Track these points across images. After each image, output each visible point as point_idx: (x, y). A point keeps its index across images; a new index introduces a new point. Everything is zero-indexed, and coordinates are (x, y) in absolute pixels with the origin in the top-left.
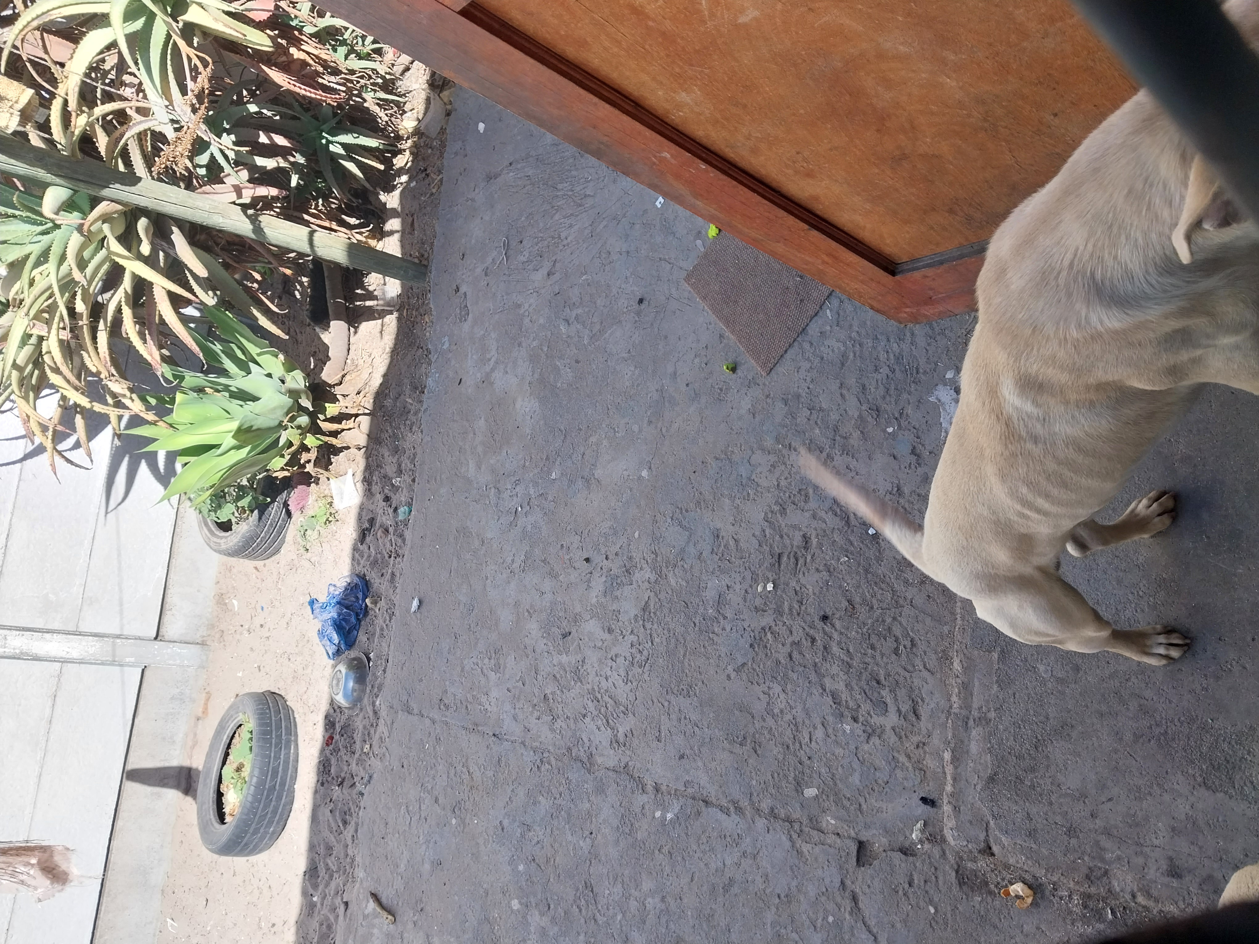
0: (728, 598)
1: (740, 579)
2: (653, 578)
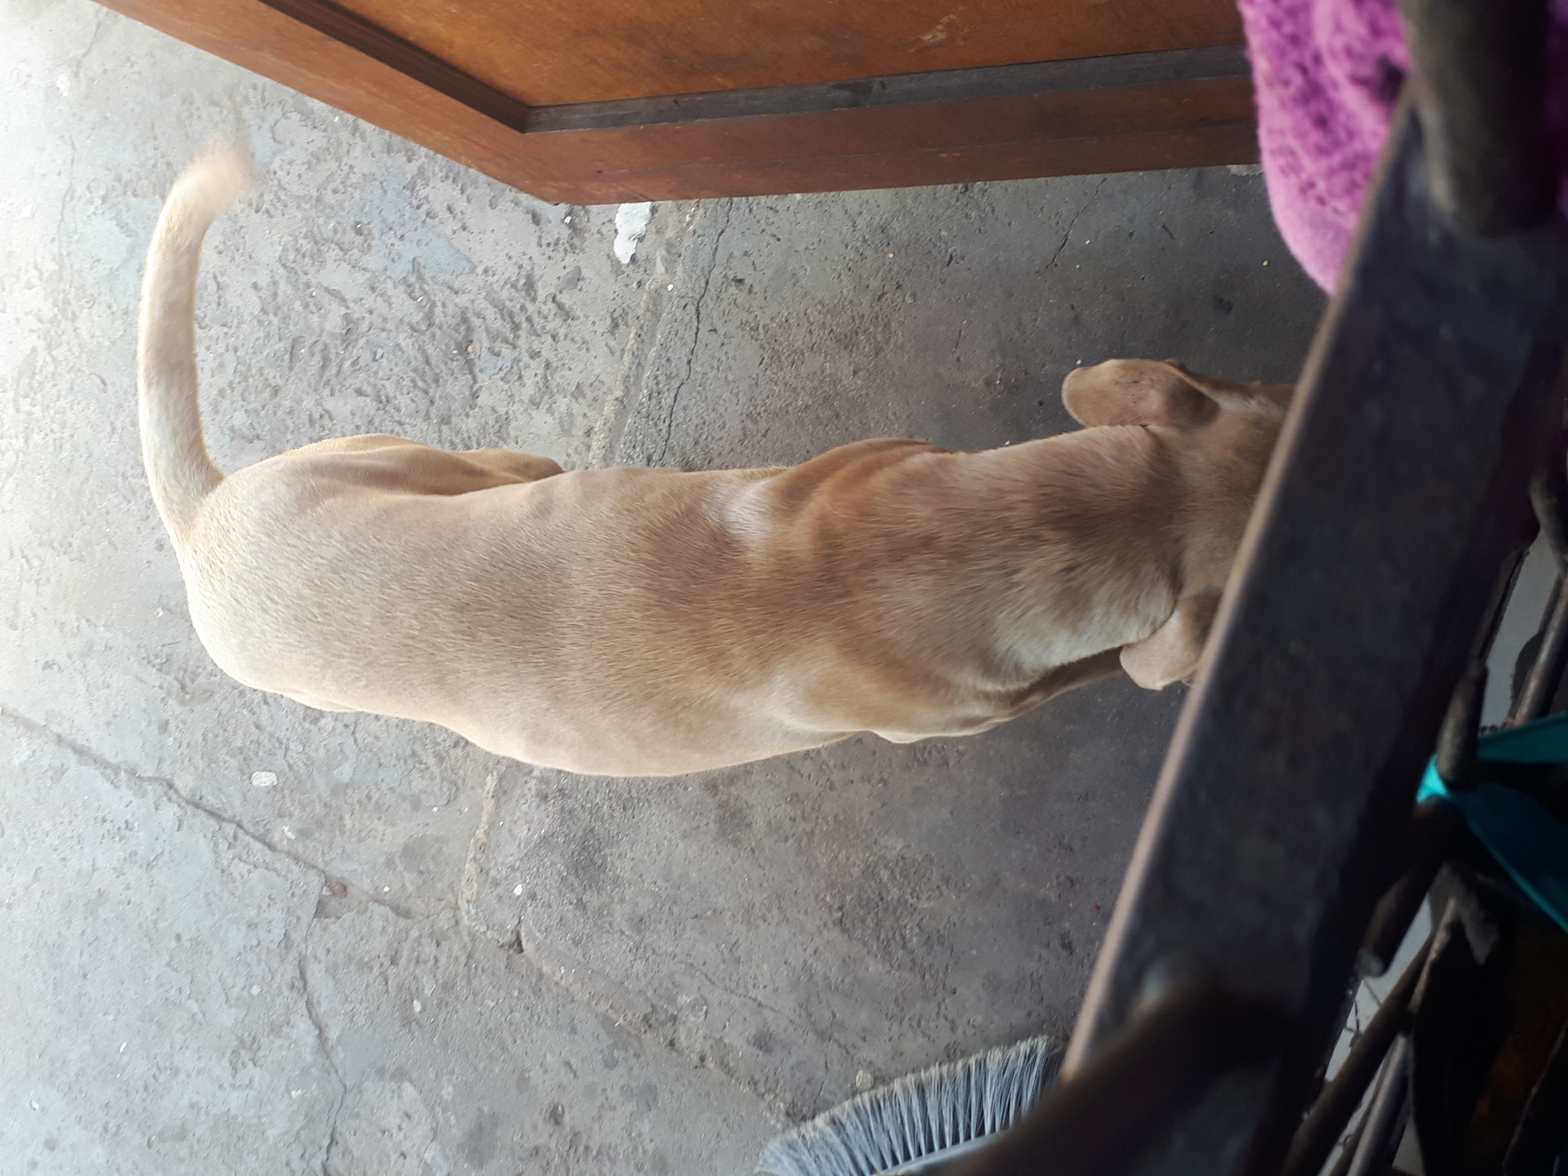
1: (214, 365)
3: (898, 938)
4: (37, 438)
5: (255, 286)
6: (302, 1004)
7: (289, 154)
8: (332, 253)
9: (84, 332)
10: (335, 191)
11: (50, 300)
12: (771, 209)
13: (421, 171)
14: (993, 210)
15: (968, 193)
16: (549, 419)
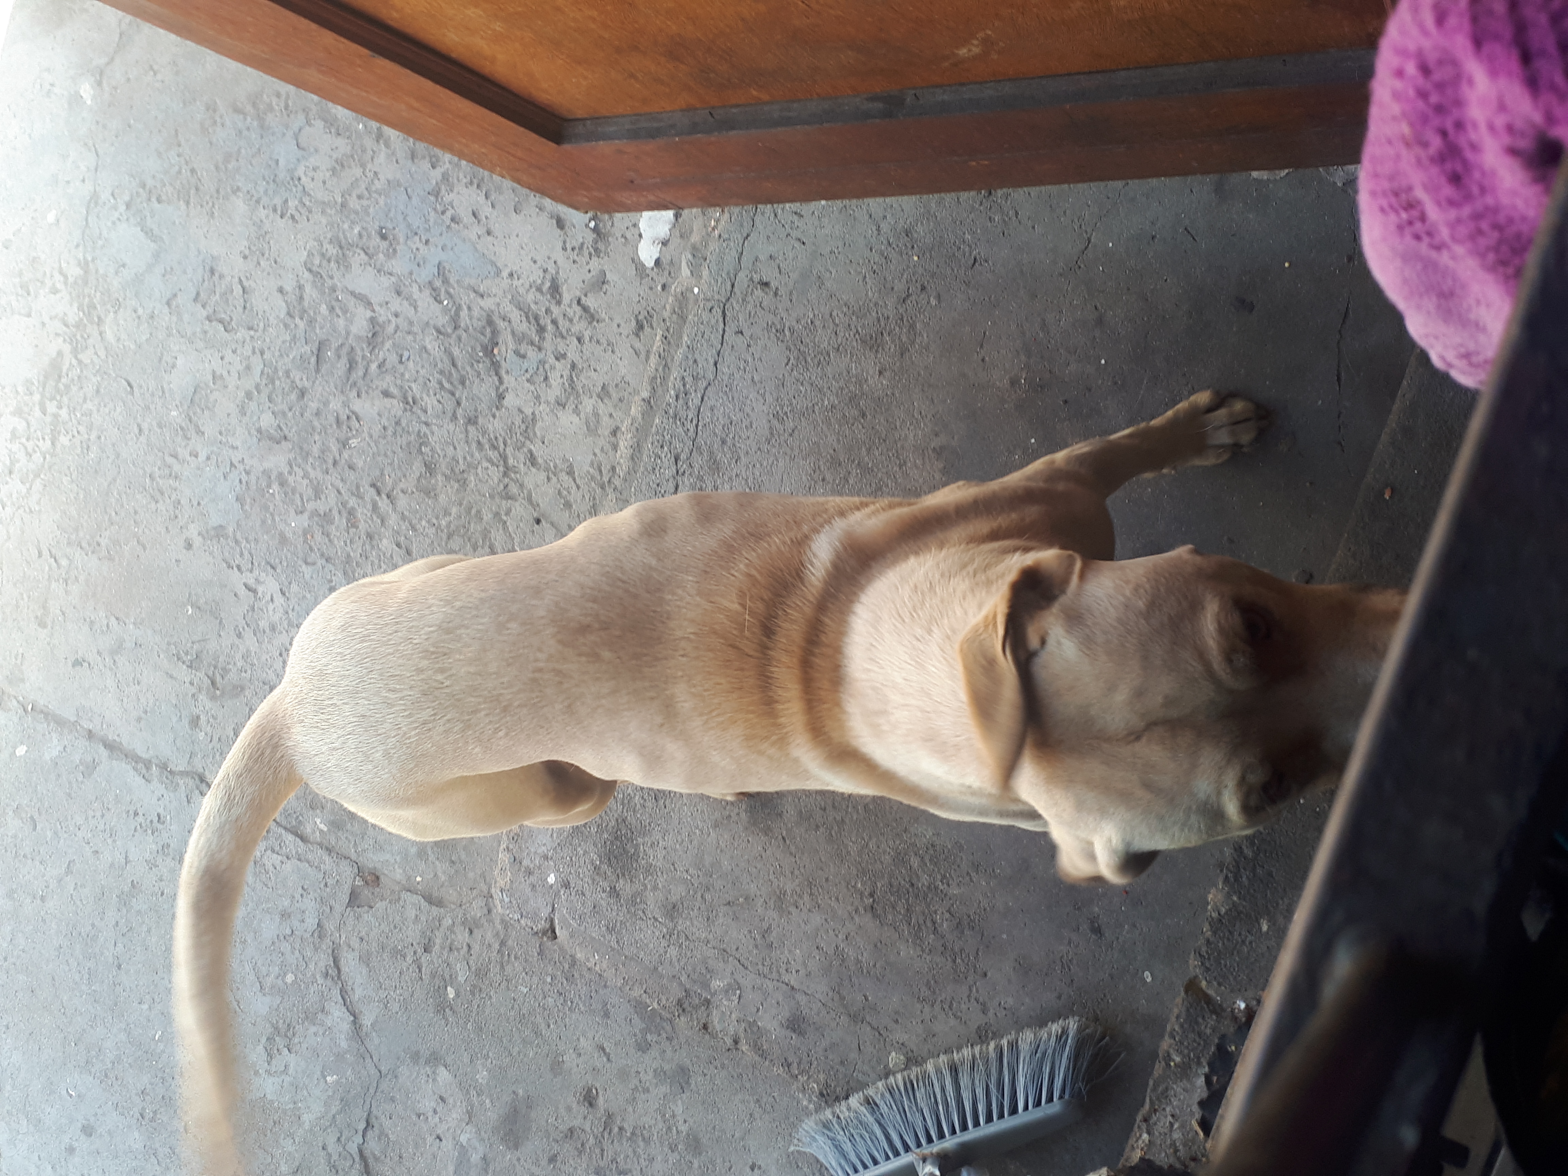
0: (212, 398)
1: (241, 368)
2: (74, 314)
3: (929, 924)
4: (64, 440)
5: (281, 290)
6: (336, 993)
7: (313, 161)
8: (357, 258)
9: (110, 336)
10: (360, 197)
11: (76, 305)
12: (796, 213)
13: (445, 177)
14: (1017, 214)
15: (991, 198)
16: (575, 419)
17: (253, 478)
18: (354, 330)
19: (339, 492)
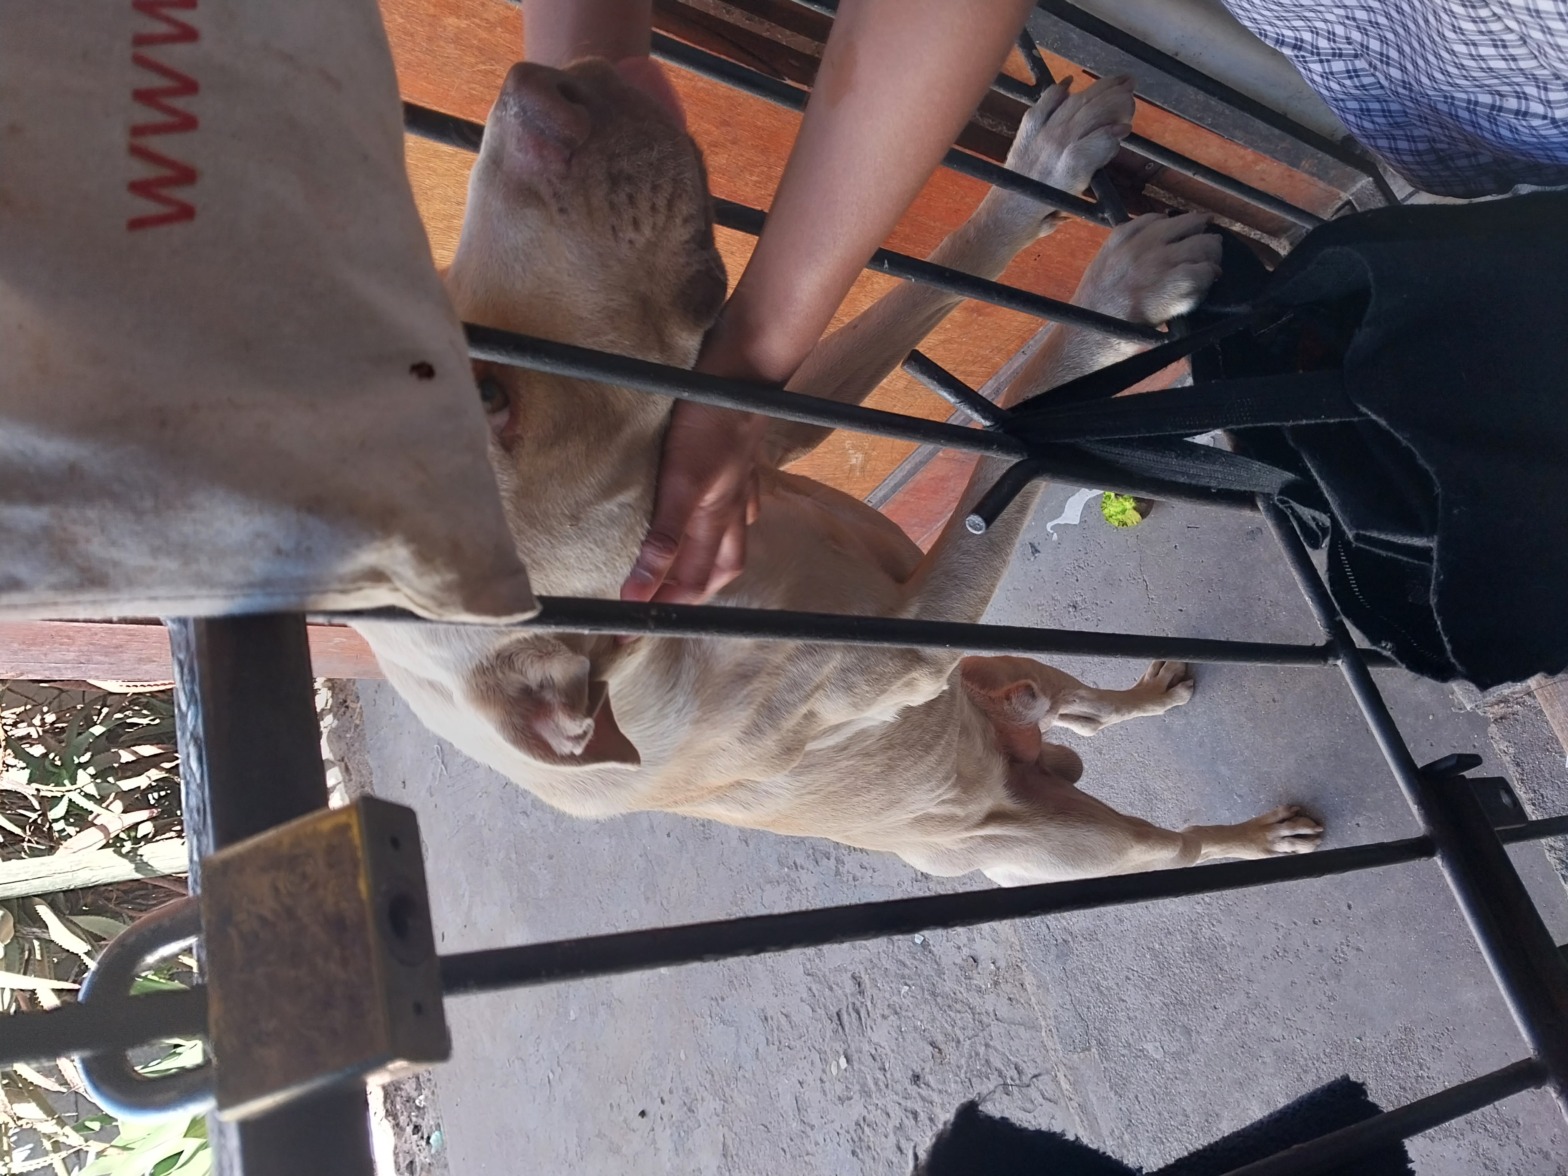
1: (809, 1066)
2: (719, 1106)
17: (852, 1132)
18: (848, 991)
19: (900, 1104)
